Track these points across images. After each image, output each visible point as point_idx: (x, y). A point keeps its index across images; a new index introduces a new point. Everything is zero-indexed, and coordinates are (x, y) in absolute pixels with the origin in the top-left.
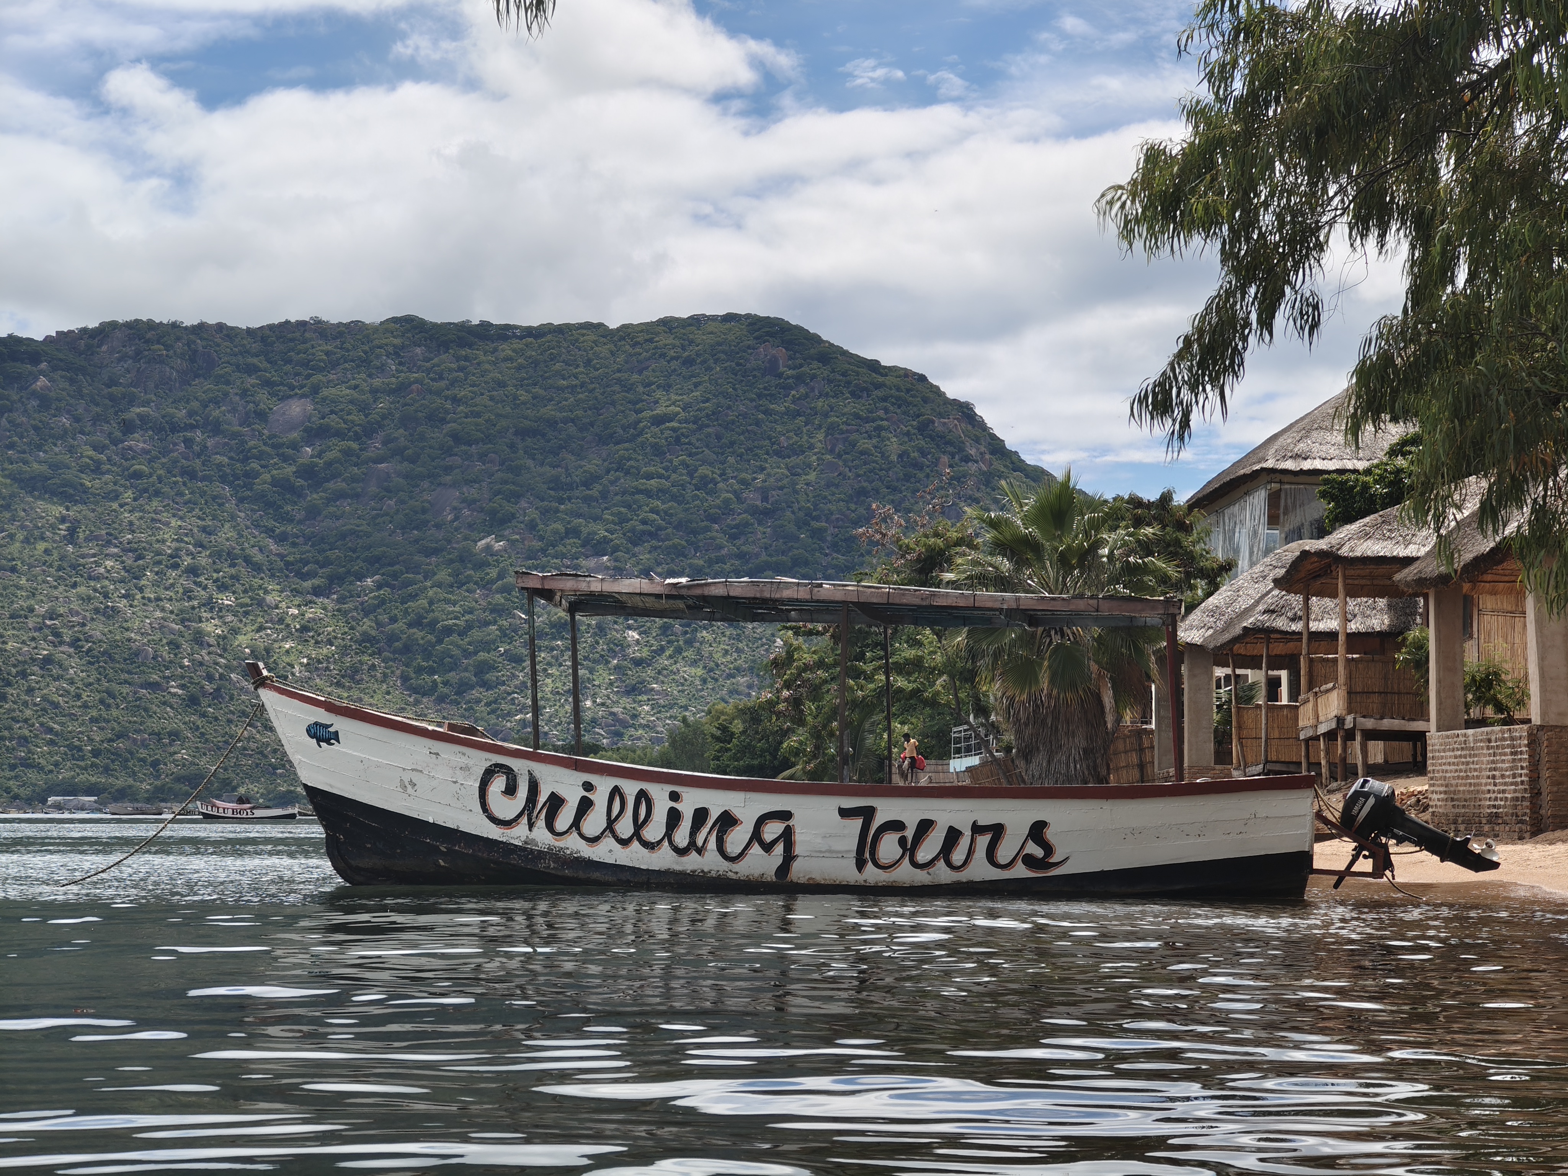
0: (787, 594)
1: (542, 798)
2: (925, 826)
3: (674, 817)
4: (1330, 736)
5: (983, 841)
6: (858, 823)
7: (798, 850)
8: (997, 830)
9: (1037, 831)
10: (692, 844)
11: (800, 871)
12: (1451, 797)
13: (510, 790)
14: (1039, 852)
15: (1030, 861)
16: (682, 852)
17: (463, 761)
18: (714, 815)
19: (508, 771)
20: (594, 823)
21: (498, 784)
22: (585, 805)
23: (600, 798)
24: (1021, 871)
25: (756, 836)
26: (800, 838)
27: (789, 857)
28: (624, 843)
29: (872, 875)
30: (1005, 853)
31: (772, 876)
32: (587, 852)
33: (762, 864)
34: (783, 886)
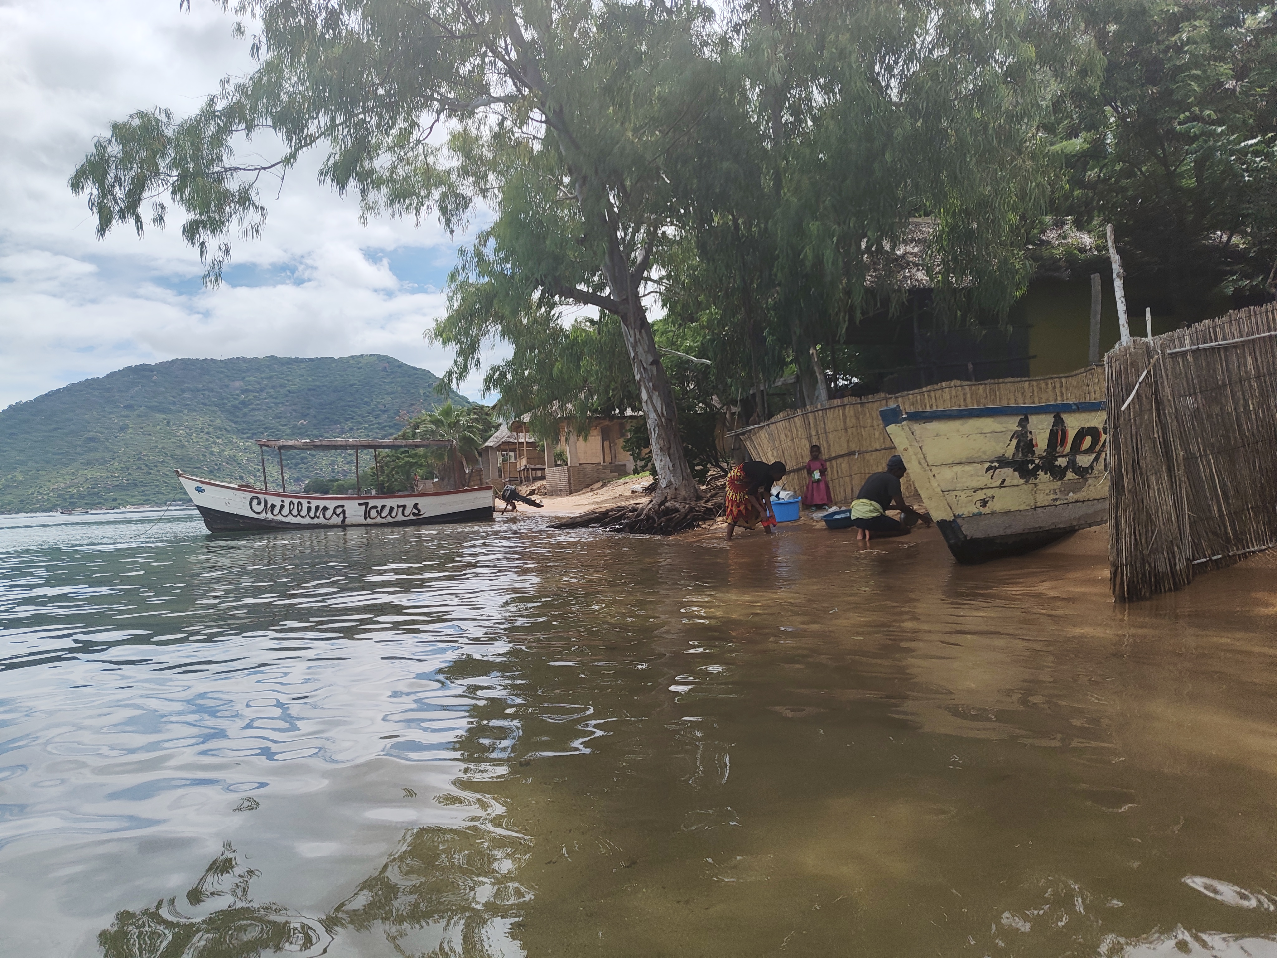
0: (339, 443)
1: (269, 505)
2: (383, 507)
3: (309, 509)
4: (524, 470)
5: (400, 510)
6: (364, 507)
7: (347, 516)
8: (404, 507)
9: (416, 506)
10: (315, 515)
11: (348, 521)
12: (551, 485)
13: (259, 503)
14: (417, 512)
15: (414, 514)
16: (313, 518)
17: (244, 496)
18: (321, 507)
19: (258, 498)
20: (286, 511)
21: (255, 502)
22: (282, 507)
23: (287, 504)
24: (412, 517)
25: (334, 512)
26: (347, 512)
27: (344, 518)
28: (295, 517)
29: (369, 521)
30: (406, 513)
31: (340, 523)
32: (284, 520)
33: (336, 520)
34: (344, 526)
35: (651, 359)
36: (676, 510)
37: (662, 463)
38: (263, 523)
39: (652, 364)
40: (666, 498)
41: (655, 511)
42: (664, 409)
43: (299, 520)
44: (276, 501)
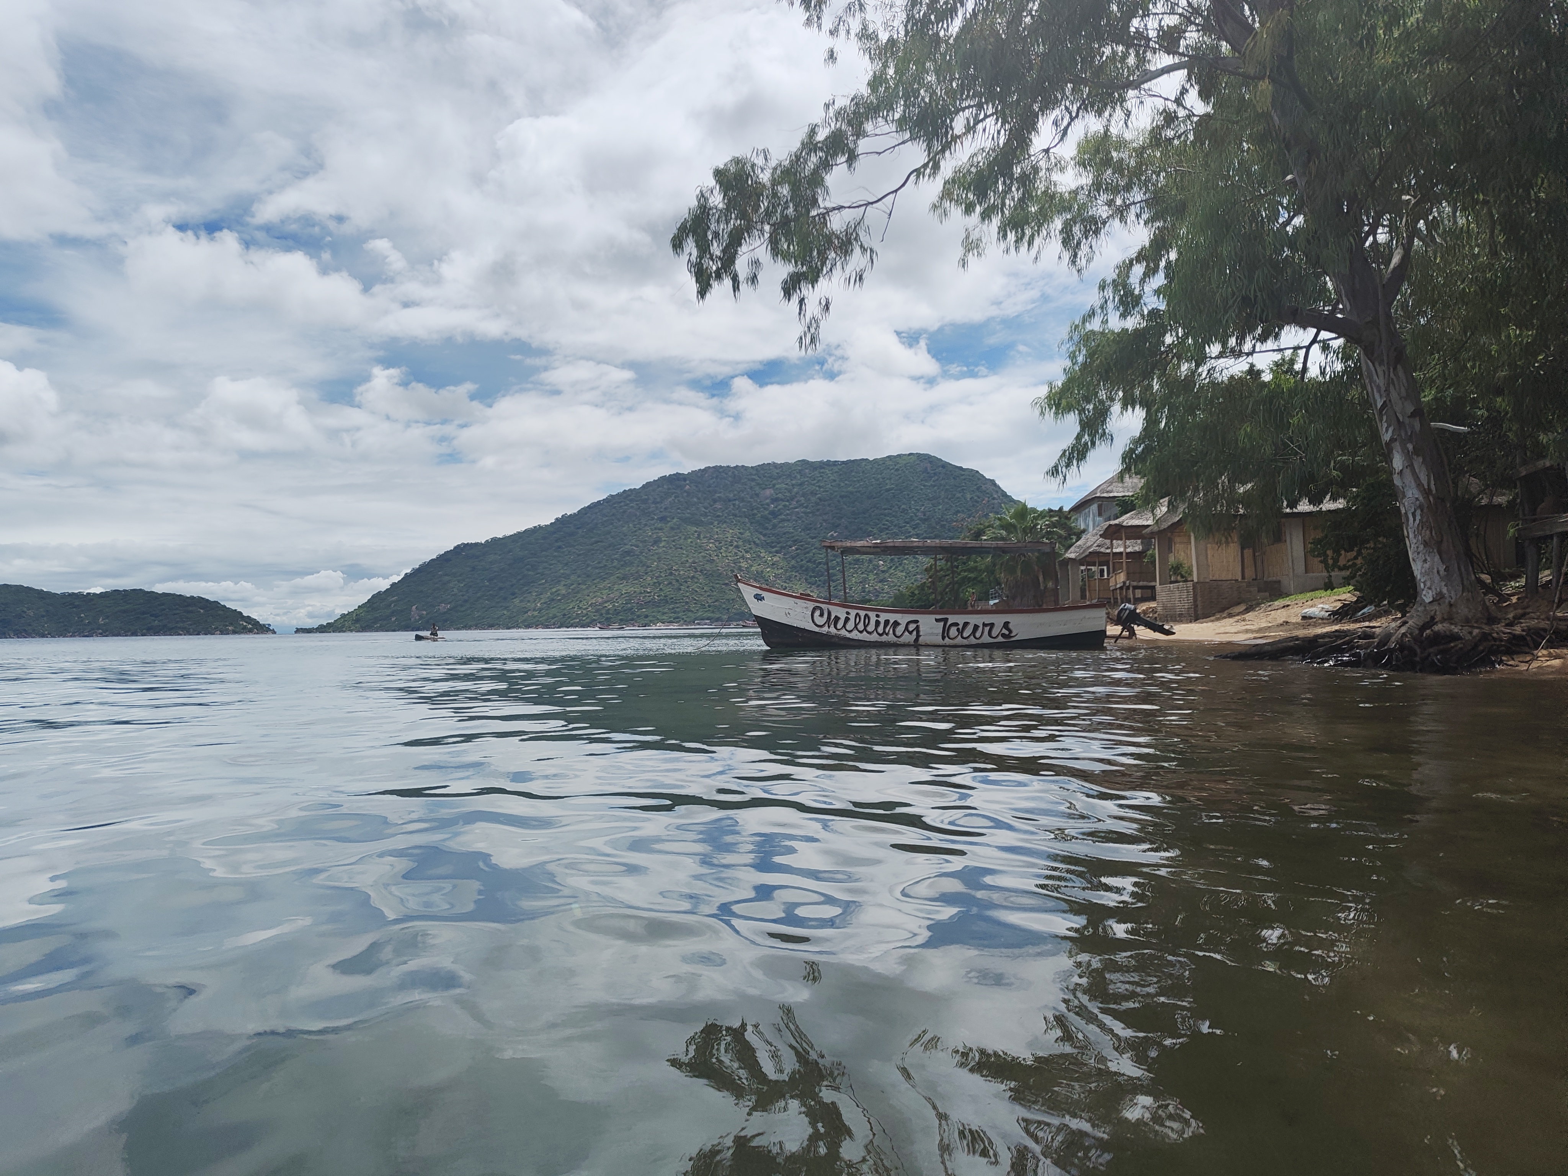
0: (915, 544)
1: (832, 618)
2: (966, 624)
3: (878, 623)
4: (1121, 588)
5: (987, 629)
6: (942, 624)
7: (921, 633)
8: (992, 625)
9: (1006, 625)
10: (884, 631)
11: (922, 640)
12: (1165, 608)
13: (822, 615)
14: (1007, 632)
15: (1003, 635)
16: (881, 635)
17: (805, 605)
18: (892, 622)
19: (821, 609)
20: (850, 625)
21: (817, 613)
22: (847, 620)
23: (852, 617)
24: (1000, 639)
25: (906, 629)
26: (921, 629)
27: (918, 636)
28: (861, 632)
29: (947, 641)
30: (994, 634)
31: (912, 642)
32: (848, 635)
33: (908, 638)
34: (917, 646)
35: (1410, 409)
36: (1454, 637)
37: (1427, 566)
38: (825, 638)
39: (1412, 415)
40: (1433, 618)
41: (1412, 639)
43: (864, 636)
44: (841, 613)
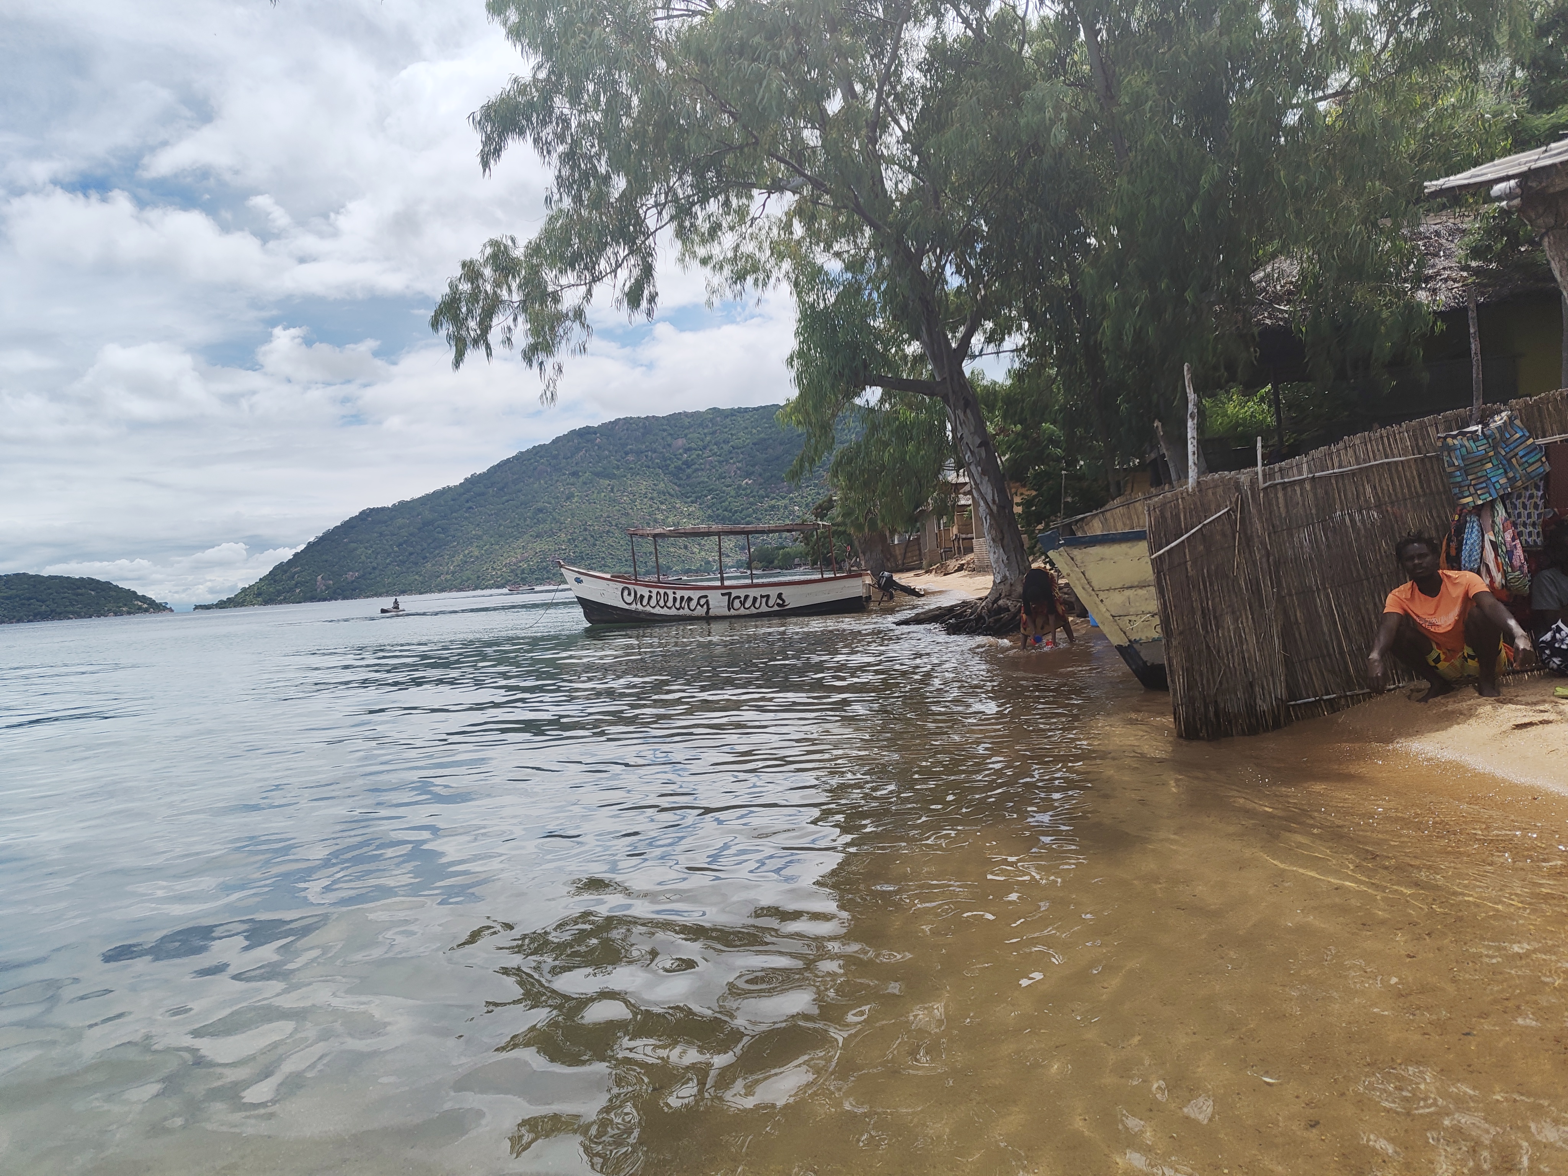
1: (638, 596)
2: (747, 597)
3: (675, 599)
5: (764, 600)
6: (727, 597)
7: (711, 606)
8: (768, 597)
9: (780, 596)
10: (681, 607)
11: (712, 613)
12: (979, 559)
13: (629, 594)
14: (781, 602)
15: (778, 605)
16: (678, 609)
17: (616, 586)
18: (686, 598)
19: (628, 589)
20: (653, 602)
21: (626, 593)
22: (650, 597)
23: (654, 595)
24: (776, 608)
25: (698, 603)
26: (710, 603)
27: (708, 609)
28: (662, 607)
29: (733, 612)
30: (771, 603)
31: (704, 614)
32: (653, 611)
33: (701, 611)
34: (708, 619)
35: (978, 441)
36: (1007, 609)
37: (996, 556)
38: (634, 615)
39: (980, 446)
40: (1000, 595)
41: (988, 610)
42: (996, 495)
43: (665, 611)
44: (643, 591)
